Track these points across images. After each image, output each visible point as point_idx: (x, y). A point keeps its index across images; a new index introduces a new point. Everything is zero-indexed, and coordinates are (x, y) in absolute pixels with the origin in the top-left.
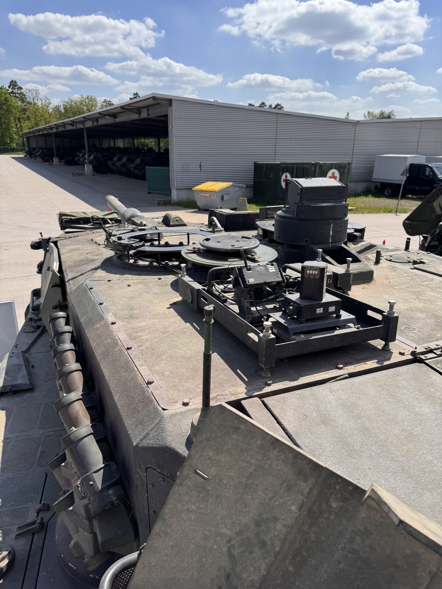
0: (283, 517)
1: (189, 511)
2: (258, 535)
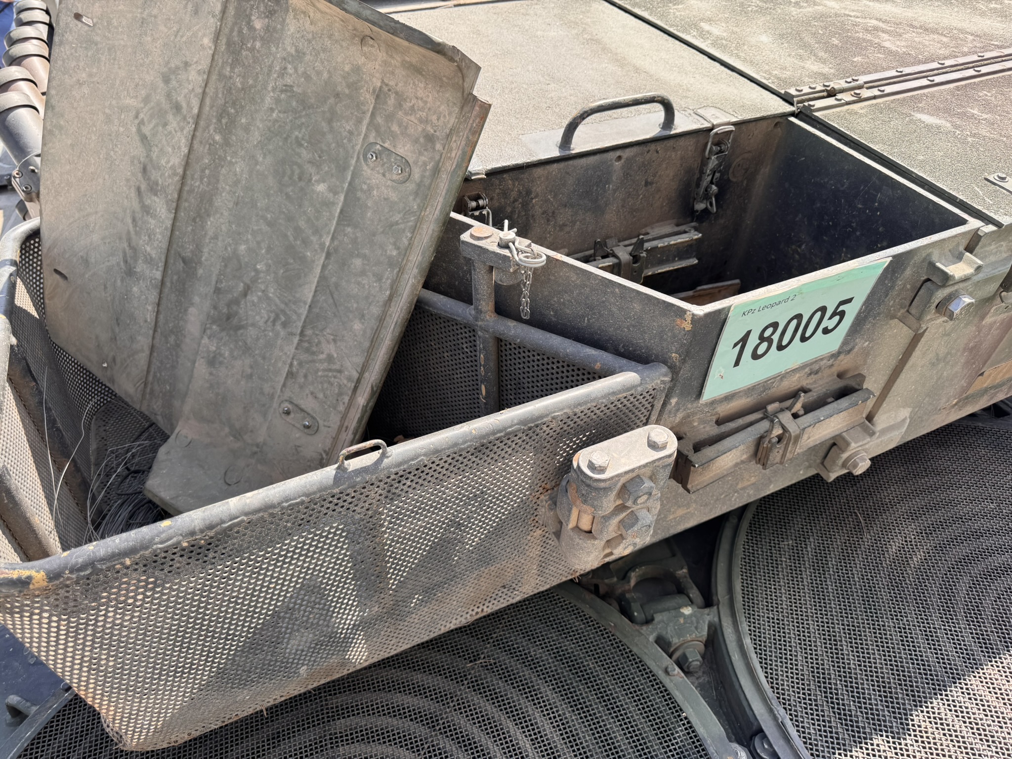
0: (195, 60)
1: (80, 84)
2: (168, 96)
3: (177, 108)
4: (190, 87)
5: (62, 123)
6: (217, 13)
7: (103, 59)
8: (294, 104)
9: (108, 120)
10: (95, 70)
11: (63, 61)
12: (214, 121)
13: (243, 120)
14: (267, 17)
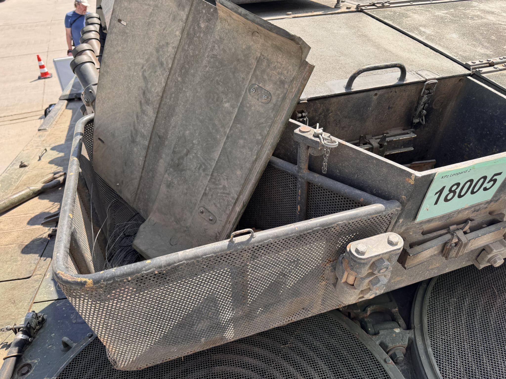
0: (172, 42)
1: (118, 52)
2: (158, 58)
3: (162, 64)
4: (168, 55)
5: (108, 70)
6: (184, 19)
7: (129, 40)
8: (217, 64)
9: (129, 69)
10: (125, 46)
11: (111, 41)
12: (178, 71)
13: (192, 71)
14: (207, 22)
